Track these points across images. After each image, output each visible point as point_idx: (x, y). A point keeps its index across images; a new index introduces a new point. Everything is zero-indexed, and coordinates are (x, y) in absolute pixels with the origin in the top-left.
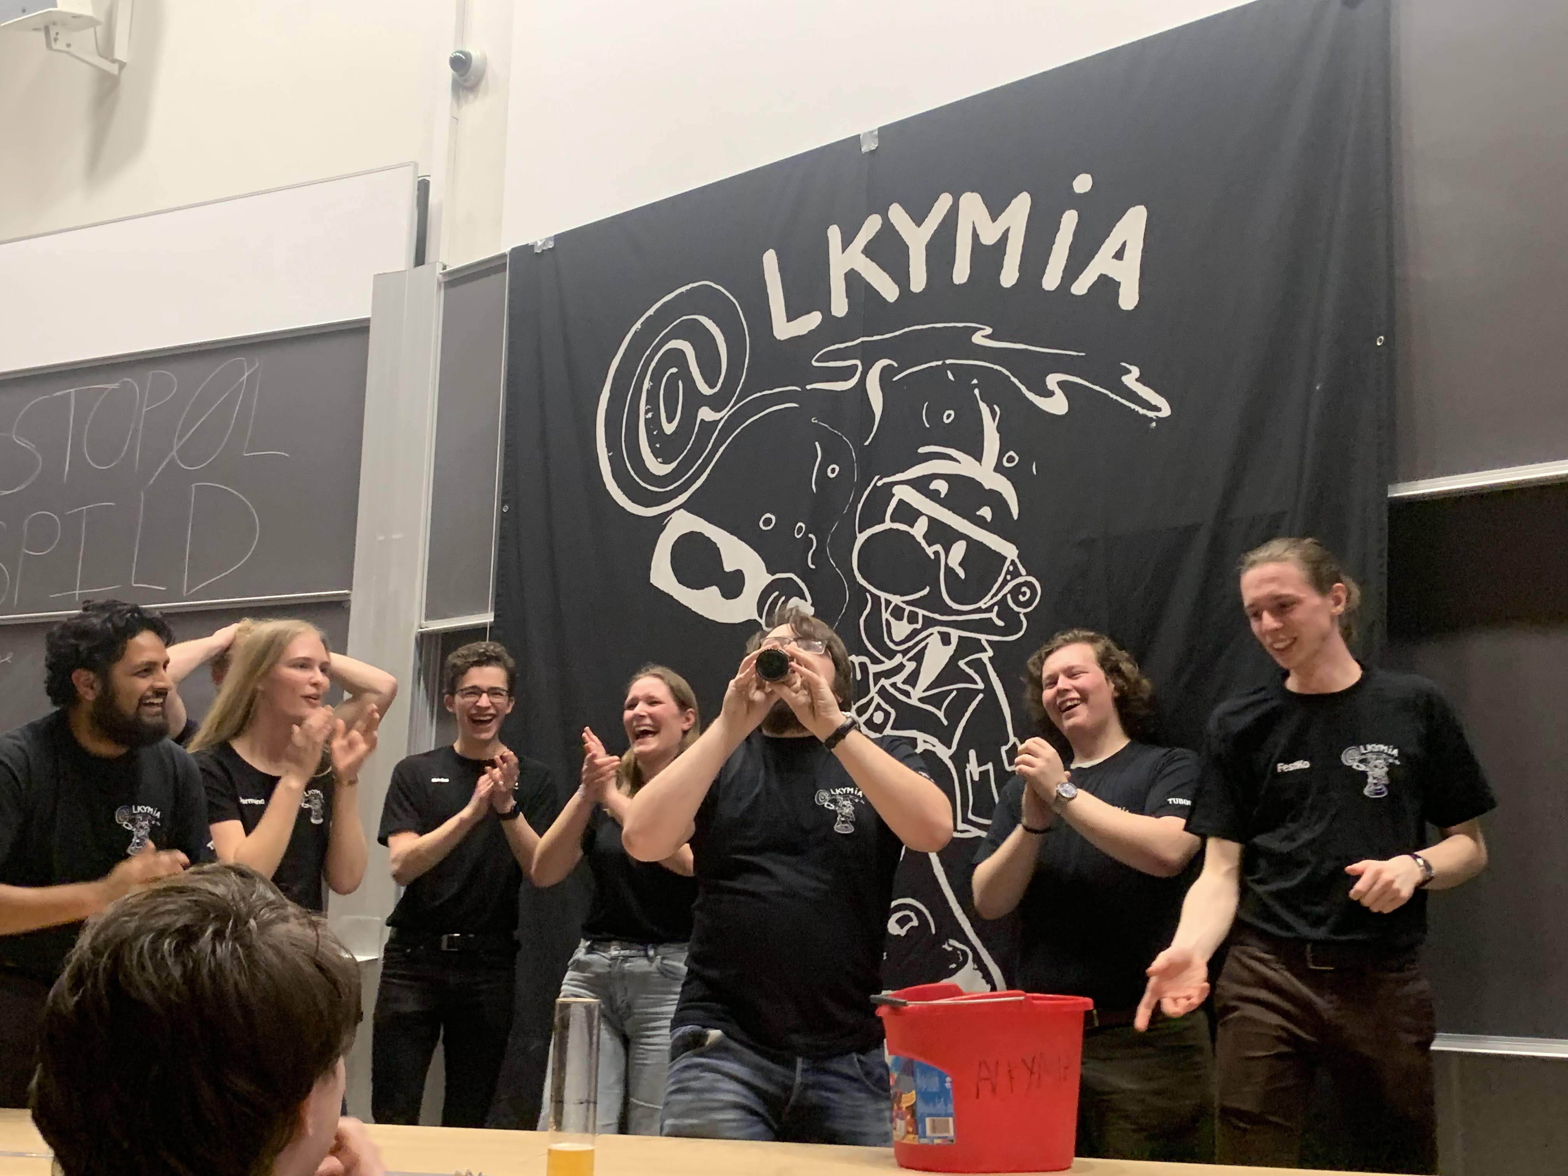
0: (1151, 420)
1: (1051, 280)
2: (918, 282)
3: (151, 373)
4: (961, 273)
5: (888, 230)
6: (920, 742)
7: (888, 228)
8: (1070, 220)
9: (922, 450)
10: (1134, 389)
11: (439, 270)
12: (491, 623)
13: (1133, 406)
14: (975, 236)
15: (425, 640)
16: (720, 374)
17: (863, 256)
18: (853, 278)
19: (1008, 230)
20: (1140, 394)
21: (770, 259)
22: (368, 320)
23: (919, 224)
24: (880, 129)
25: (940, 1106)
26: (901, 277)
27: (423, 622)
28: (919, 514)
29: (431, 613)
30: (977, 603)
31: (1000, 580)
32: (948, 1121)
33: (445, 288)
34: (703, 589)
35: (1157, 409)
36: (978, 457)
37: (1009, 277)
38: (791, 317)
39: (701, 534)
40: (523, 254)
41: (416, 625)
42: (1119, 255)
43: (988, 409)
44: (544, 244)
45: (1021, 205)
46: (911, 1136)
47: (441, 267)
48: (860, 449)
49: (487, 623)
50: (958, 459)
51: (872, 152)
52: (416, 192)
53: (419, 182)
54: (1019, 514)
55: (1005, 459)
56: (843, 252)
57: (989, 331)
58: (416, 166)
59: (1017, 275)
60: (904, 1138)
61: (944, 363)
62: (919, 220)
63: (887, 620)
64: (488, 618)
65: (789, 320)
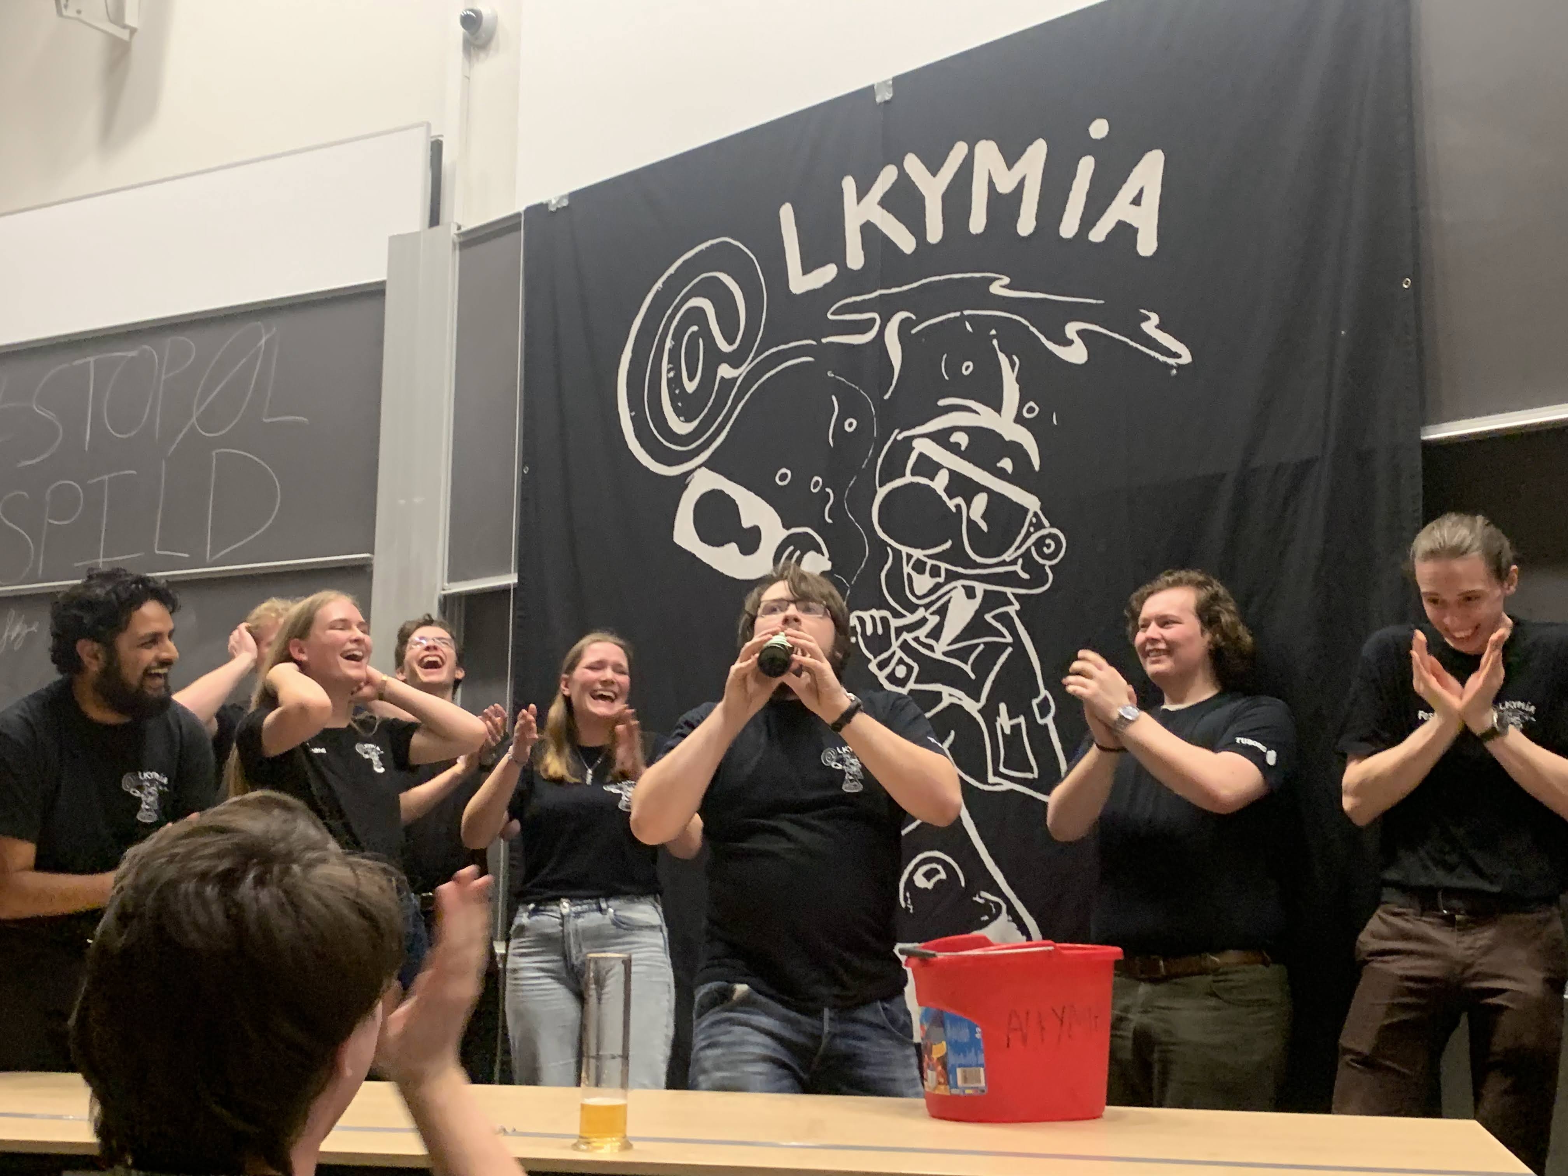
0: (1172, 367)
1: (1069, 227)
2: (935, 232)
3: (169, 341)
4: (977, 223)
5: (904, 183)
6: (945, 696)
7: (904, 178)
8: (1086, 166)
9: (942, 403)
10: (1153, 336)
11: (454, 231)
12: (514, 584)
13: (1152, 353)
14: (991, 184)
15: (448, 602)
16: (739, 330)
17: (879, 208)
18: (869, 230)
19: (1023, 179)
20: (1159, 340)
21: (787, 213)
22: (383, 283)
23: (934, 174)
24: (896, 80)
25: (971, 1057)
26: (917, 227)
27: (447, 584)
28: (938, 467)
29: (454, 577)
30: (999, 555)
31: (1024, 531)
32: (979, 1071)
33: (460, 249)
34: (723, 545)
35: (1179, 356)
36: (998, 409)
37: (1026, 225)
38: (806, 270)
39: (722, 492)
40: (538, 212)
41: (439, 587)
42: (1137, 201)
43: (1007, 360)
44: (558, 202)
45: (1038, 151)
46: (942, 1087)
47: (456, 227)
48: (880, 404)
49: (509, 585)
50: (977, 410)
51: (886, 102)
52: (429, 153)
53: (433, 143)
54: (1040, 466)
55: (1025, 411)
56: (858, 202)
57: (1006, 280)
58: (429, 125)
59: (1034, 223)
60: (935, 1088)
61: (962, 313)
62: (934, 169)
63: (909, 575)
64: (511, 579)
65: (805, 272)
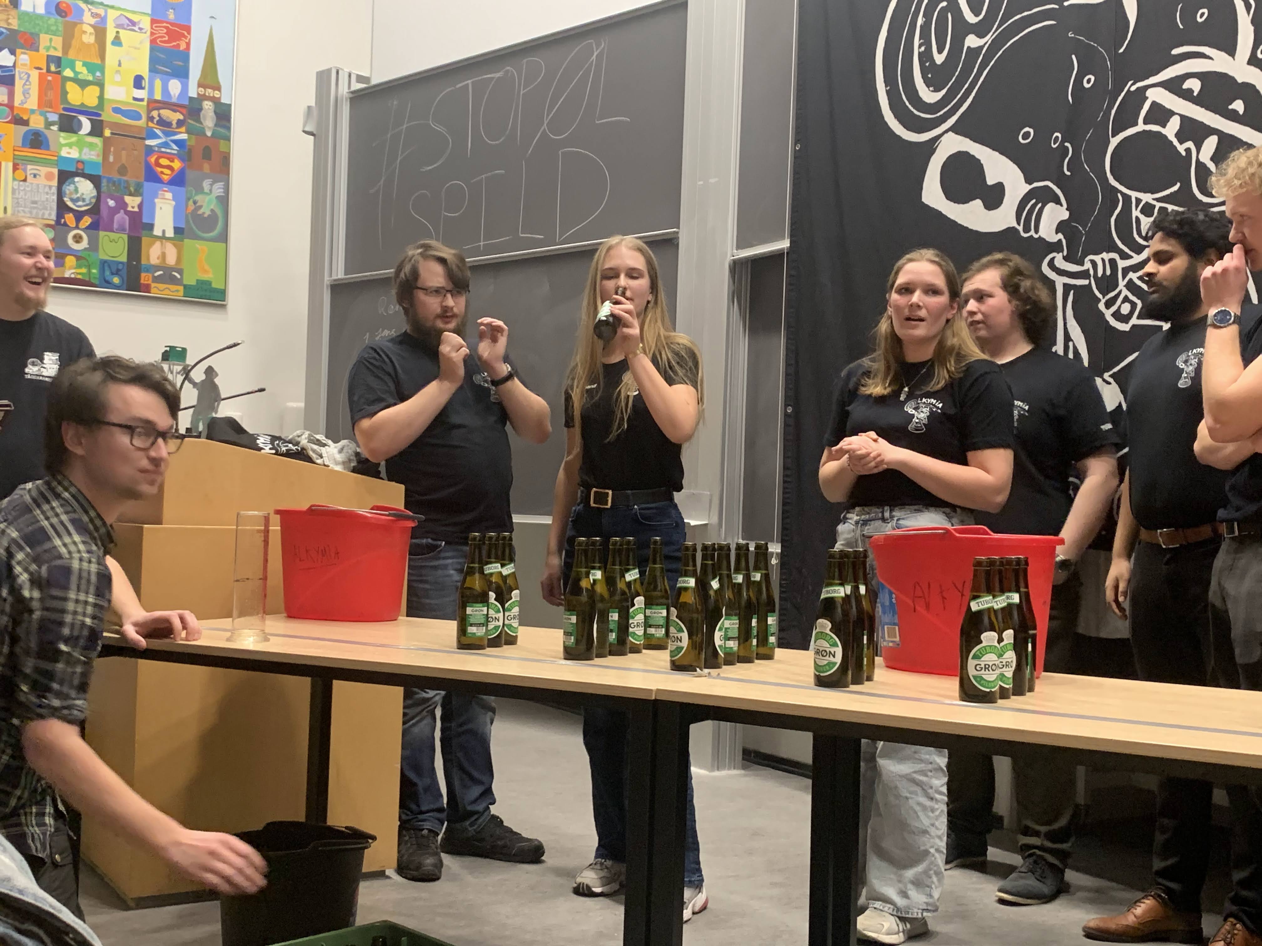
3: (525, 62)
9: (1175, 51)
12: (787, 248)
15: (737, 266)
27: (735, 252)
28: (1172, 113)
29: (741, 245)
34: (968, 202)
36: (1232, 52)
39: (967, 153)
41: (729, 253)
48: (1115, 58)
49: (783, 249)
50: (1212, 56)
55: (1259, 52)
63: (1137, 218)
64: (785, 244)
